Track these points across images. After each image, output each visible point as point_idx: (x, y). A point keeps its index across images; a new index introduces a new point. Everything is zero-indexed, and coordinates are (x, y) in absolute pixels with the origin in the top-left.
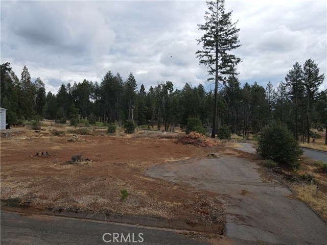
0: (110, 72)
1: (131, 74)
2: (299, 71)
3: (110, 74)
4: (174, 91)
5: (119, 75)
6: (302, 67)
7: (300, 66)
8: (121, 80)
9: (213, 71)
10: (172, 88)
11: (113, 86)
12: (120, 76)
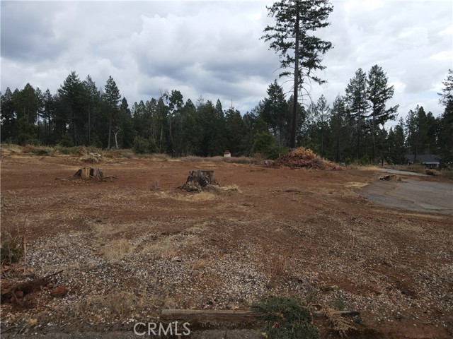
0: (73, 73)
1: (111, 79)
2: (363, 80)
3: (74, 77)
4: (183, 106)
5: (90, 80)
6: (367, 76)
7: (365, 74)
8: (94, 87)
9: (290, 60)
10: (182, 101)
11: (80, 97)
12: (93, 80)
